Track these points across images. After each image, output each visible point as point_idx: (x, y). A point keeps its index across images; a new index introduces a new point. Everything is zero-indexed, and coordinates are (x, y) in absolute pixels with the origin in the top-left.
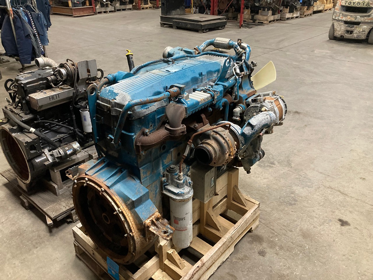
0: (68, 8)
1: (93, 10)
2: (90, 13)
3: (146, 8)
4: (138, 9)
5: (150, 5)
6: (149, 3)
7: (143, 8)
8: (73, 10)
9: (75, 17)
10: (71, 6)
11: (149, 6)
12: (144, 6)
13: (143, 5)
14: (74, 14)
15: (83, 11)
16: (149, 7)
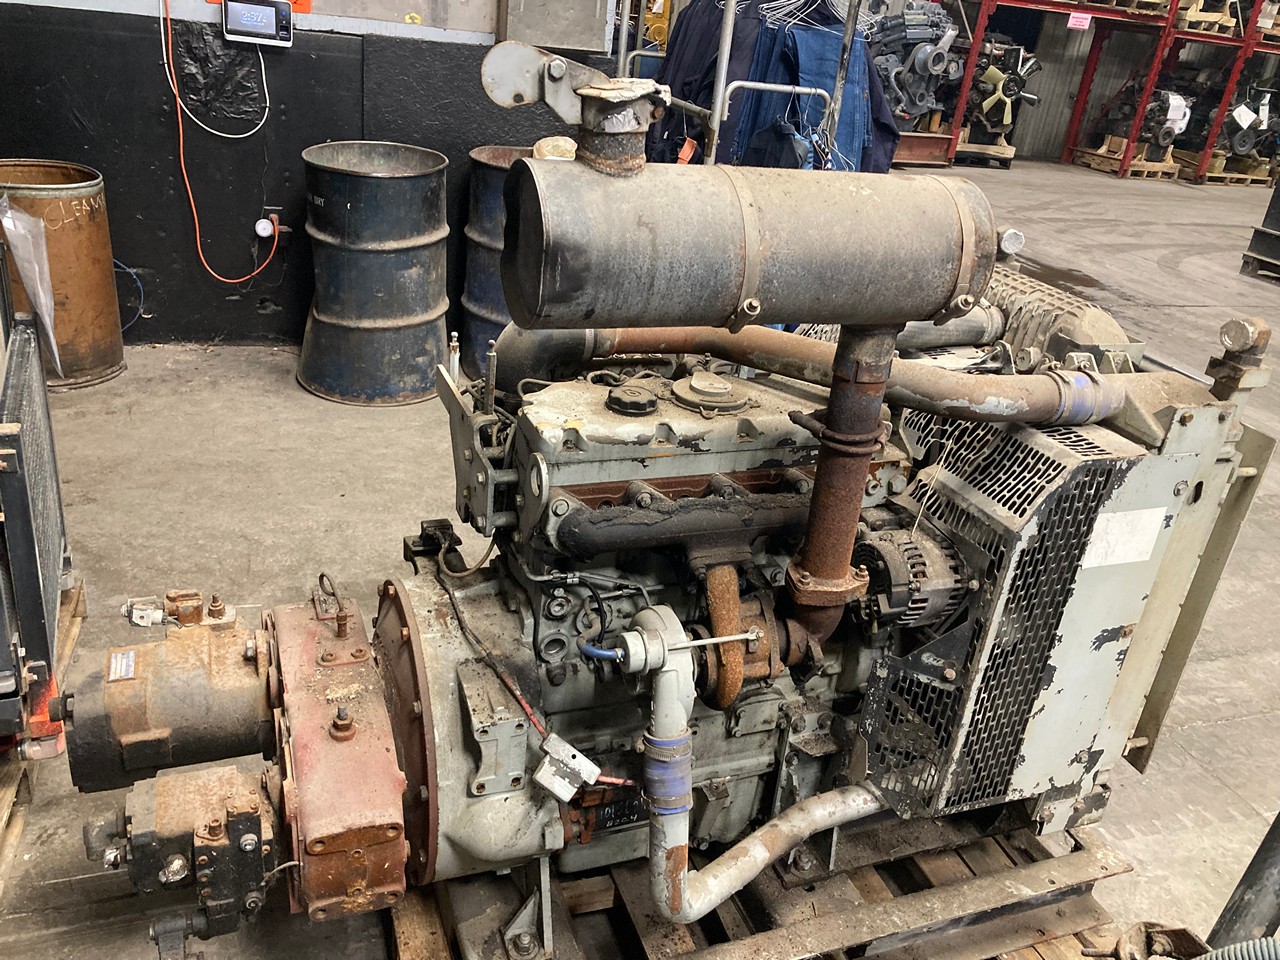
1: (947, 150)
3: (1152, 175)
4: (1115, 173)
5: (1169, 164)
6: (1169, 156)
7: (1136, 174)
11: (1165, 170)
12: (1143, 166)
13: (1140, 160)
16: (1164, 173)
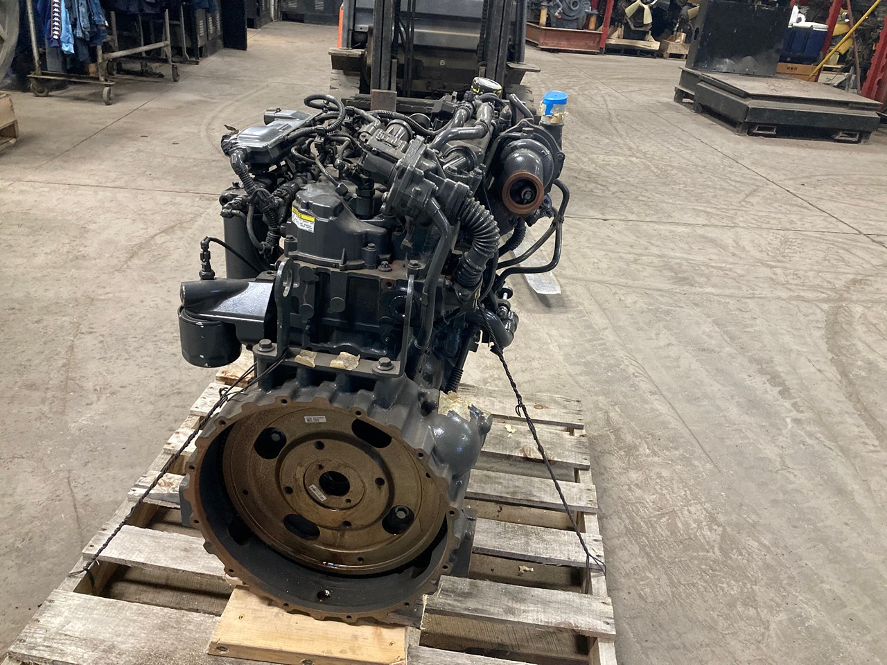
0: (538, 26)
1: (599, 42)
2: (590, 48)
8: (544, 32)
9: (543, 50)
10: (544, 23)
14: (542, 41)
15: (568, 40)
